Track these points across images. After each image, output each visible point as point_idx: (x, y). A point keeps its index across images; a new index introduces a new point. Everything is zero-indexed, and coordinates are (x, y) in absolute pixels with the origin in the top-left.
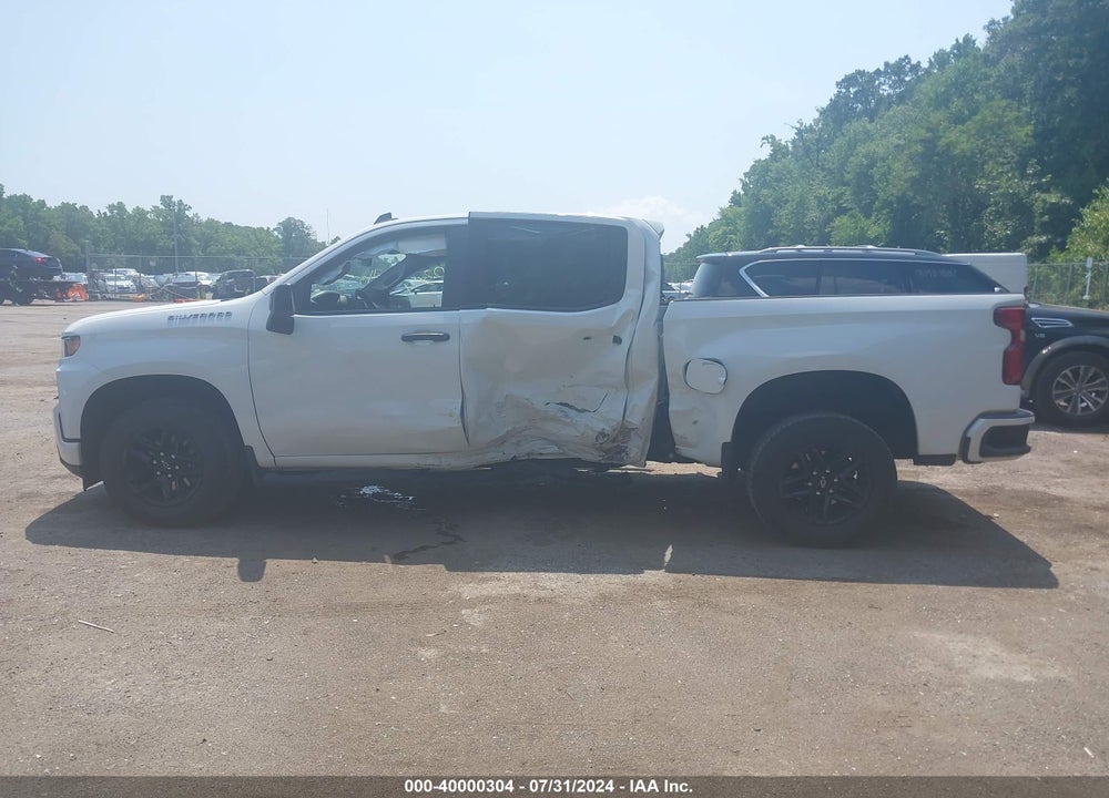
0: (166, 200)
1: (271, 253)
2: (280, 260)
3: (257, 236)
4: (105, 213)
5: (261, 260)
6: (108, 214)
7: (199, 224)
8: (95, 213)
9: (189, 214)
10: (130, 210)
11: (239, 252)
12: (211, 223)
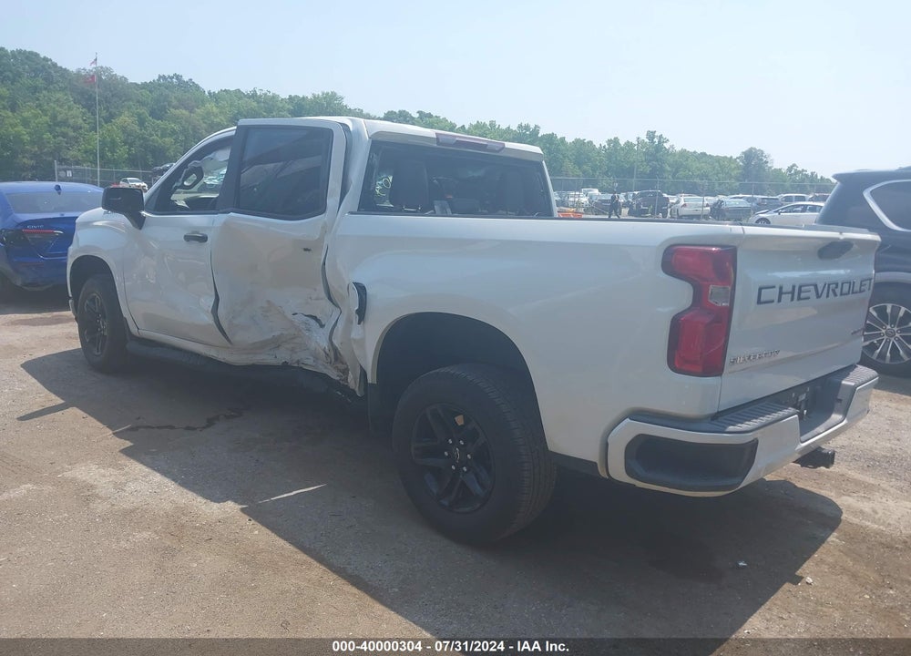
0: (651, 135)
1: (731, 177)
2: (738, 184)
3: (721, 163)
4: (604, 147)
5: (720, 184)
6: (607, 147)
7: (674, 154)
8: (598, 146)
9: (667, 145)
10: (622, 142)
11: (704, 176)
12: (684, 153)
